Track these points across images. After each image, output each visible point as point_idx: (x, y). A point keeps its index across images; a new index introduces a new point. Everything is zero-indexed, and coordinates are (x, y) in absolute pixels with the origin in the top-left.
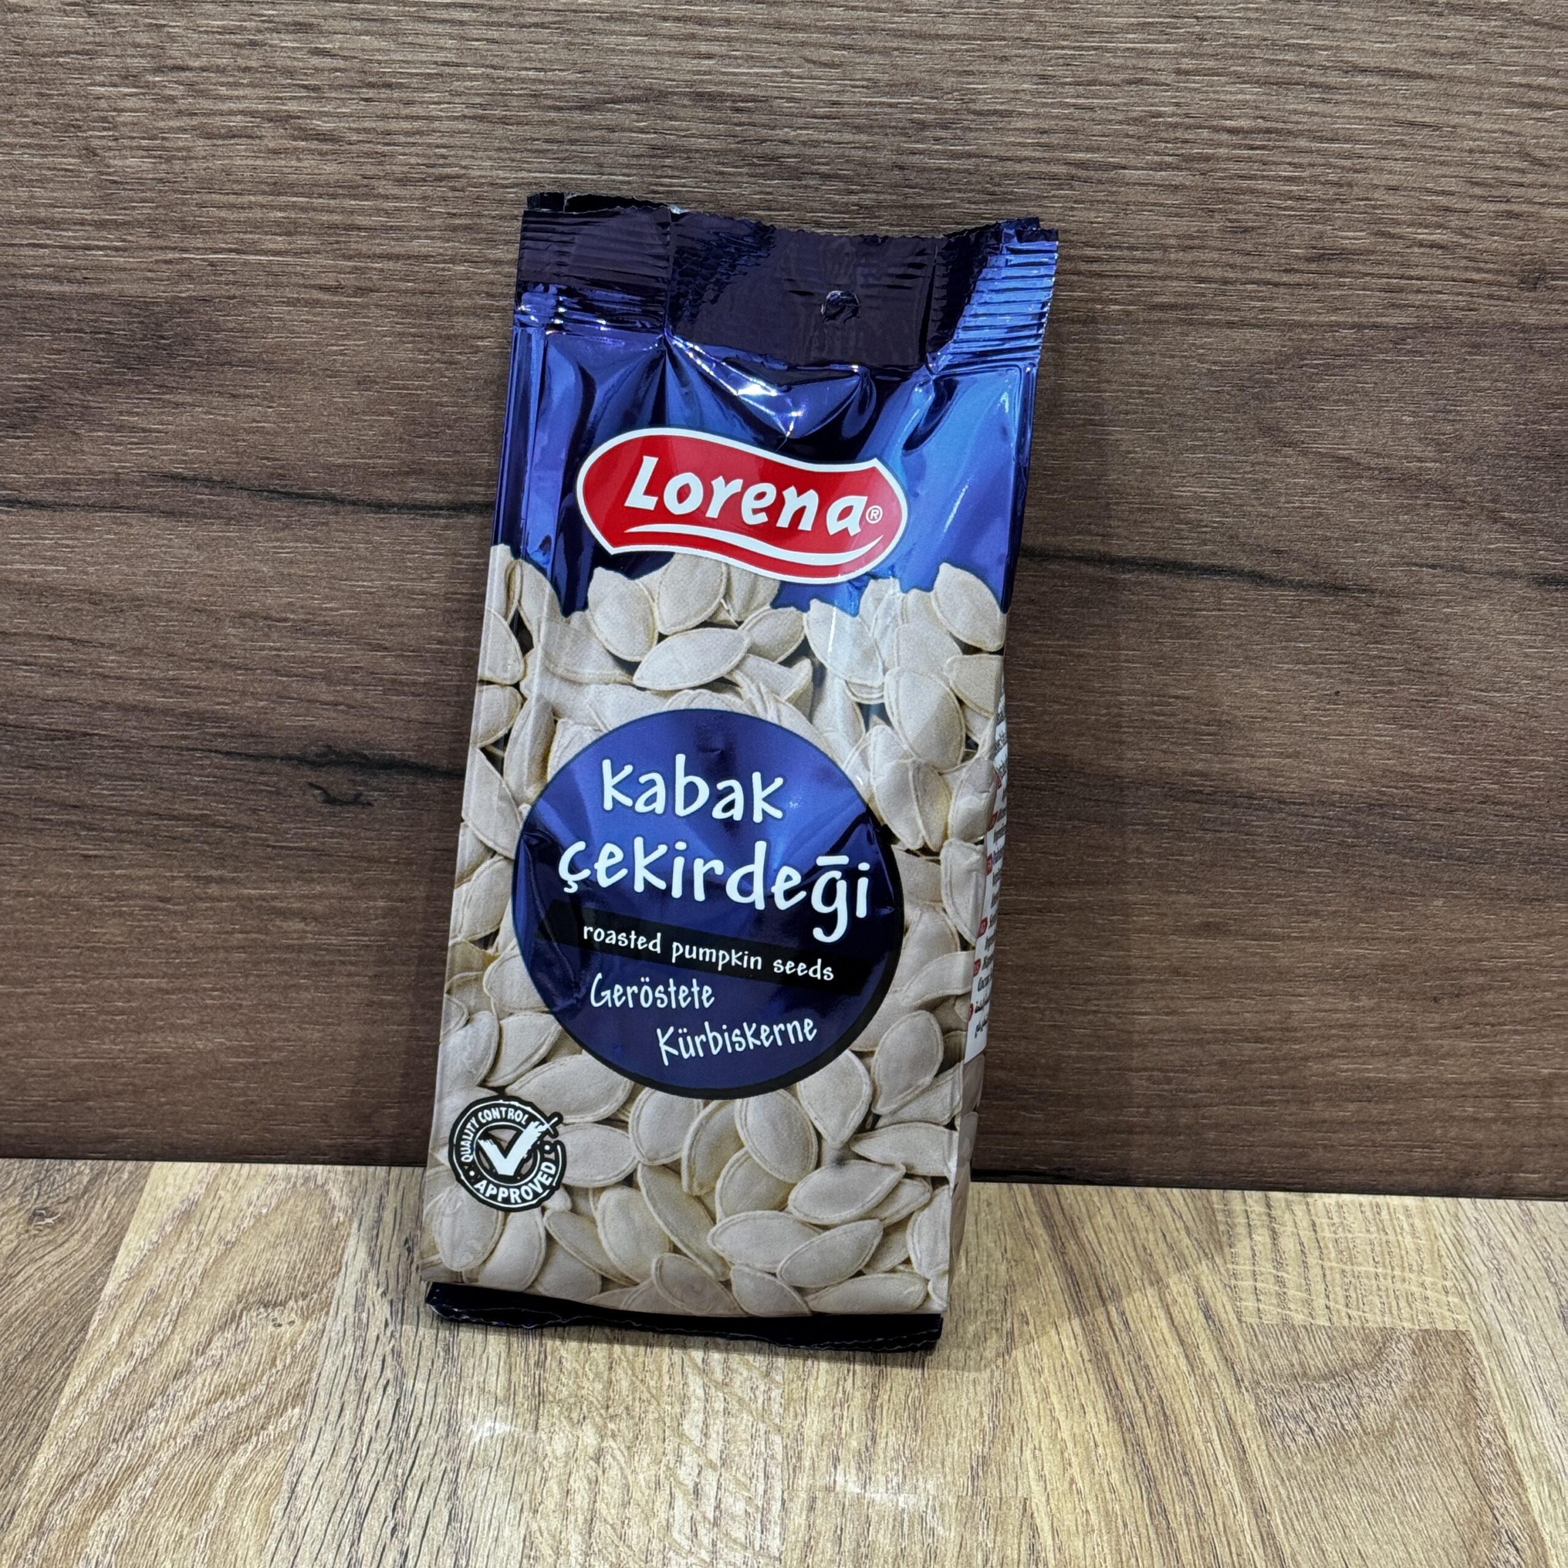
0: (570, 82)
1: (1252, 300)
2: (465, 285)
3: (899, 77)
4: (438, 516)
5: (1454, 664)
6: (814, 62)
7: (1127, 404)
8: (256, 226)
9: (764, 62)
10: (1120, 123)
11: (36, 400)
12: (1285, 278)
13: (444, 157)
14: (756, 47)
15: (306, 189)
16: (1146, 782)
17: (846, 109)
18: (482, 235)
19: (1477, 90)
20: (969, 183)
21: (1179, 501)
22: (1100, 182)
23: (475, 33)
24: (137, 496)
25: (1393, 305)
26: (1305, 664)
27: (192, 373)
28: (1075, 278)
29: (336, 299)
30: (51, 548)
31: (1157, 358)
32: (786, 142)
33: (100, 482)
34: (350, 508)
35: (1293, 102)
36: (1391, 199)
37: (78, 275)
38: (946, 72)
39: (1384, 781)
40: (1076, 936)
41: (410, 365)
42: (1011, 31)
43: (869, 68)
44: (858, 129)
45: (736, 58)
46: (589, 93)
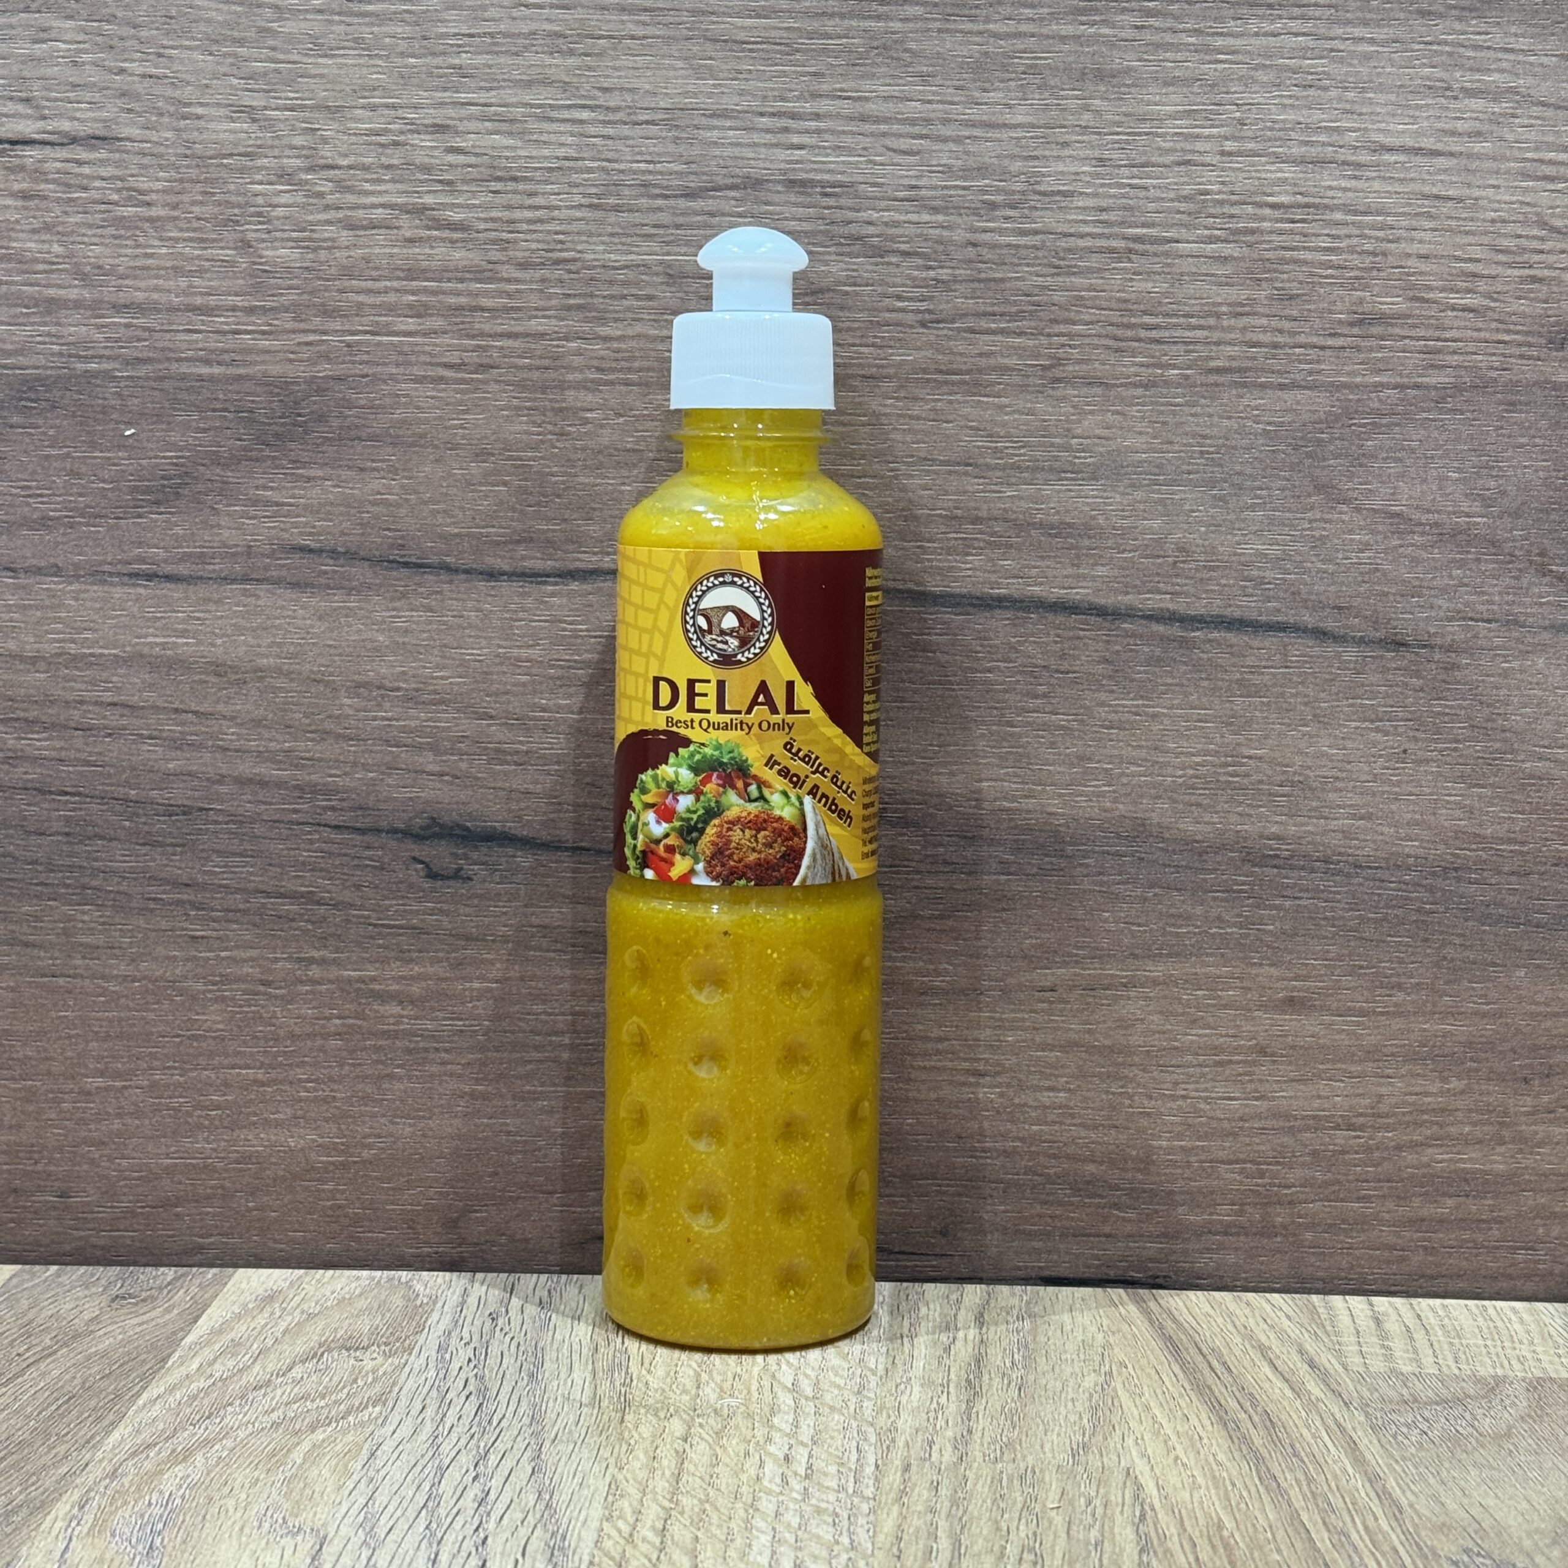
0: (676, 173)
1: (1300, 362)
2: (577, 360)
3: (971, 162)
4: (545, 583)
5: (1516, 721)
6: (894, 151)
7: (1189, 464)
8: (391, 309)
9: (850, 151)
10: (1172, 200)
11: (180, 476)
12: (1330, 342)
13: (561, 242)
14: (843, 138)
15: (437, 275)
16: (1224, 846)
17: (923, 192)
18: (594, 314)
19: (1494, 165)
20: (1036, 258)
21: (1242, 559)
22: (1155, 255)
23: (592, 130)
24: (266, 568)
25: (1432, 366)
26: (1372, 721)
27: (325, 448)
28: (1136, 344)
29: (459, 375)
30: (183, 621)
31: (1216, 419)
32: (870, 223)
33: (234, 555)
34: (463, 576)
35: (1328, 179)
36: (1423, 266)
37: (226, 357)
38: (1013, 157)
39: (1458, 843)
40: (1161, 1012)
41: (524, 437)
42: (1071, 120)
43: (944, 155)
44: (935, 210)
45: (825, 148)
46: (693, 183)
